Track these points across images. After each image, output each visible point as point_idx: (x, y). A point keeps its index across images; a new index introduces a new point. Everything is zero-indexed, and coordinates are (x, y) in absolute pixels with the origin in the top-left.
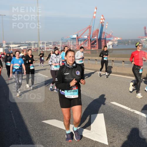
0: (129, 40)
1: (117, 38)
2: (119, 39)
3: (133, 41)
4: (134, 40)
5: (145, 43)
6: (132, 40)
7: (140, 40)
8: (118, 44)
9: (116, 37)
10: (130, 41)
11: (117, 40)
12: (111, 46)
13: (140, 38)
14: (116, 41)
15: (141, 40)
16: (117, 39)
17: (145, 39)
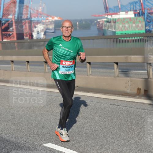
0: (77, 21)
1: (53, 18)
2: (56, 18)
3: (84, 23)
4: (86, 20)
5: (105, 26)
6: (81, 21)
7: (97, 20)
8: (55, 30)
9: (50, 16)
10: (78, 23)
11: (52, 21)
12: (43, 33)
13: (95, 16)
14: (51, 23)
15: (99, 20)
16: (54, 20)
17: (106, 19)
